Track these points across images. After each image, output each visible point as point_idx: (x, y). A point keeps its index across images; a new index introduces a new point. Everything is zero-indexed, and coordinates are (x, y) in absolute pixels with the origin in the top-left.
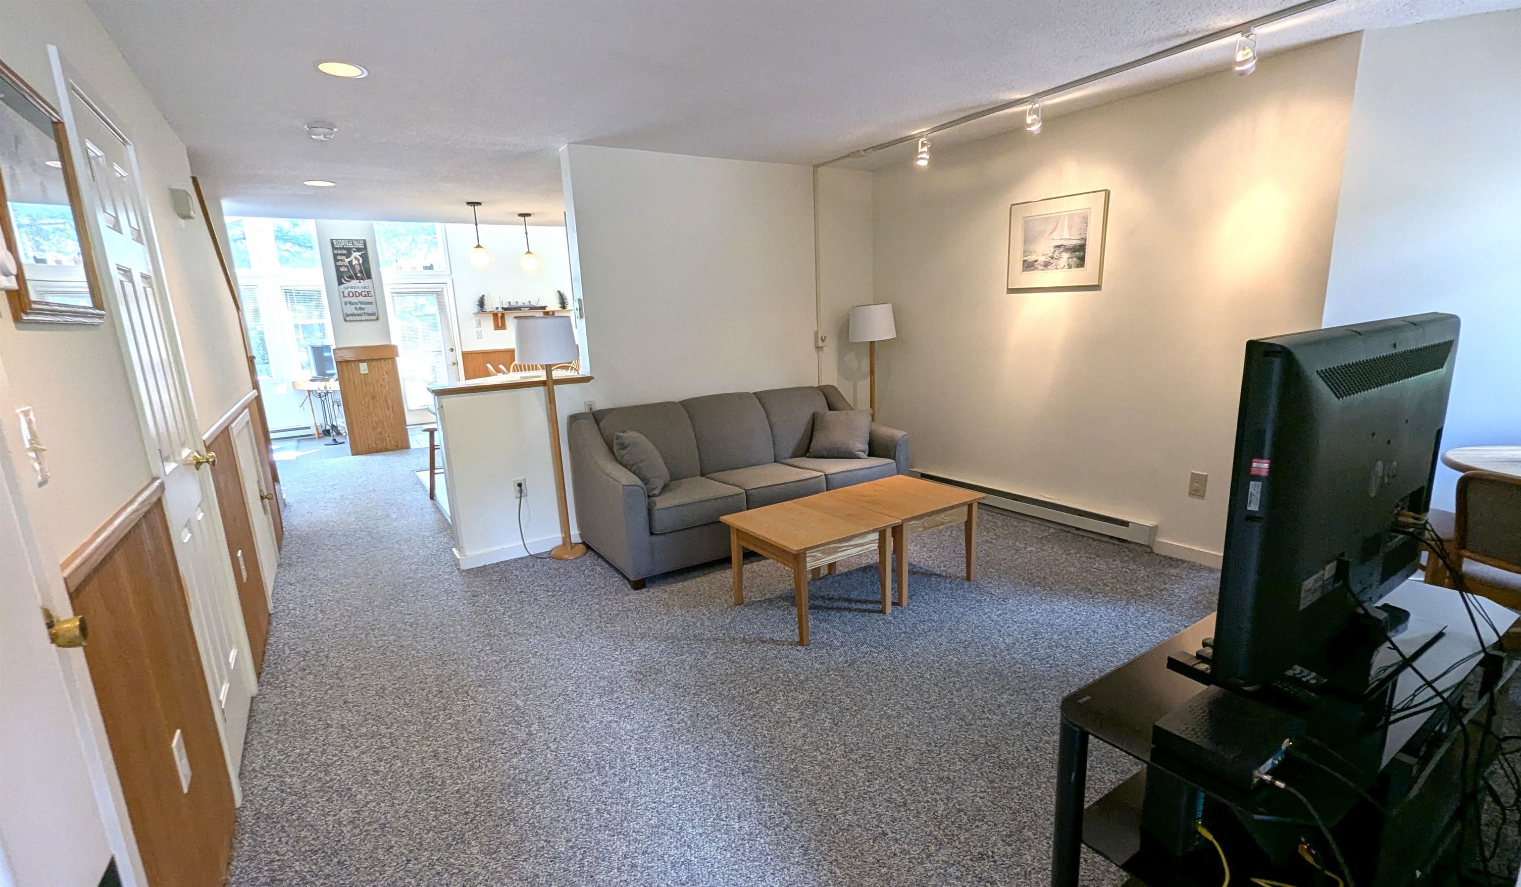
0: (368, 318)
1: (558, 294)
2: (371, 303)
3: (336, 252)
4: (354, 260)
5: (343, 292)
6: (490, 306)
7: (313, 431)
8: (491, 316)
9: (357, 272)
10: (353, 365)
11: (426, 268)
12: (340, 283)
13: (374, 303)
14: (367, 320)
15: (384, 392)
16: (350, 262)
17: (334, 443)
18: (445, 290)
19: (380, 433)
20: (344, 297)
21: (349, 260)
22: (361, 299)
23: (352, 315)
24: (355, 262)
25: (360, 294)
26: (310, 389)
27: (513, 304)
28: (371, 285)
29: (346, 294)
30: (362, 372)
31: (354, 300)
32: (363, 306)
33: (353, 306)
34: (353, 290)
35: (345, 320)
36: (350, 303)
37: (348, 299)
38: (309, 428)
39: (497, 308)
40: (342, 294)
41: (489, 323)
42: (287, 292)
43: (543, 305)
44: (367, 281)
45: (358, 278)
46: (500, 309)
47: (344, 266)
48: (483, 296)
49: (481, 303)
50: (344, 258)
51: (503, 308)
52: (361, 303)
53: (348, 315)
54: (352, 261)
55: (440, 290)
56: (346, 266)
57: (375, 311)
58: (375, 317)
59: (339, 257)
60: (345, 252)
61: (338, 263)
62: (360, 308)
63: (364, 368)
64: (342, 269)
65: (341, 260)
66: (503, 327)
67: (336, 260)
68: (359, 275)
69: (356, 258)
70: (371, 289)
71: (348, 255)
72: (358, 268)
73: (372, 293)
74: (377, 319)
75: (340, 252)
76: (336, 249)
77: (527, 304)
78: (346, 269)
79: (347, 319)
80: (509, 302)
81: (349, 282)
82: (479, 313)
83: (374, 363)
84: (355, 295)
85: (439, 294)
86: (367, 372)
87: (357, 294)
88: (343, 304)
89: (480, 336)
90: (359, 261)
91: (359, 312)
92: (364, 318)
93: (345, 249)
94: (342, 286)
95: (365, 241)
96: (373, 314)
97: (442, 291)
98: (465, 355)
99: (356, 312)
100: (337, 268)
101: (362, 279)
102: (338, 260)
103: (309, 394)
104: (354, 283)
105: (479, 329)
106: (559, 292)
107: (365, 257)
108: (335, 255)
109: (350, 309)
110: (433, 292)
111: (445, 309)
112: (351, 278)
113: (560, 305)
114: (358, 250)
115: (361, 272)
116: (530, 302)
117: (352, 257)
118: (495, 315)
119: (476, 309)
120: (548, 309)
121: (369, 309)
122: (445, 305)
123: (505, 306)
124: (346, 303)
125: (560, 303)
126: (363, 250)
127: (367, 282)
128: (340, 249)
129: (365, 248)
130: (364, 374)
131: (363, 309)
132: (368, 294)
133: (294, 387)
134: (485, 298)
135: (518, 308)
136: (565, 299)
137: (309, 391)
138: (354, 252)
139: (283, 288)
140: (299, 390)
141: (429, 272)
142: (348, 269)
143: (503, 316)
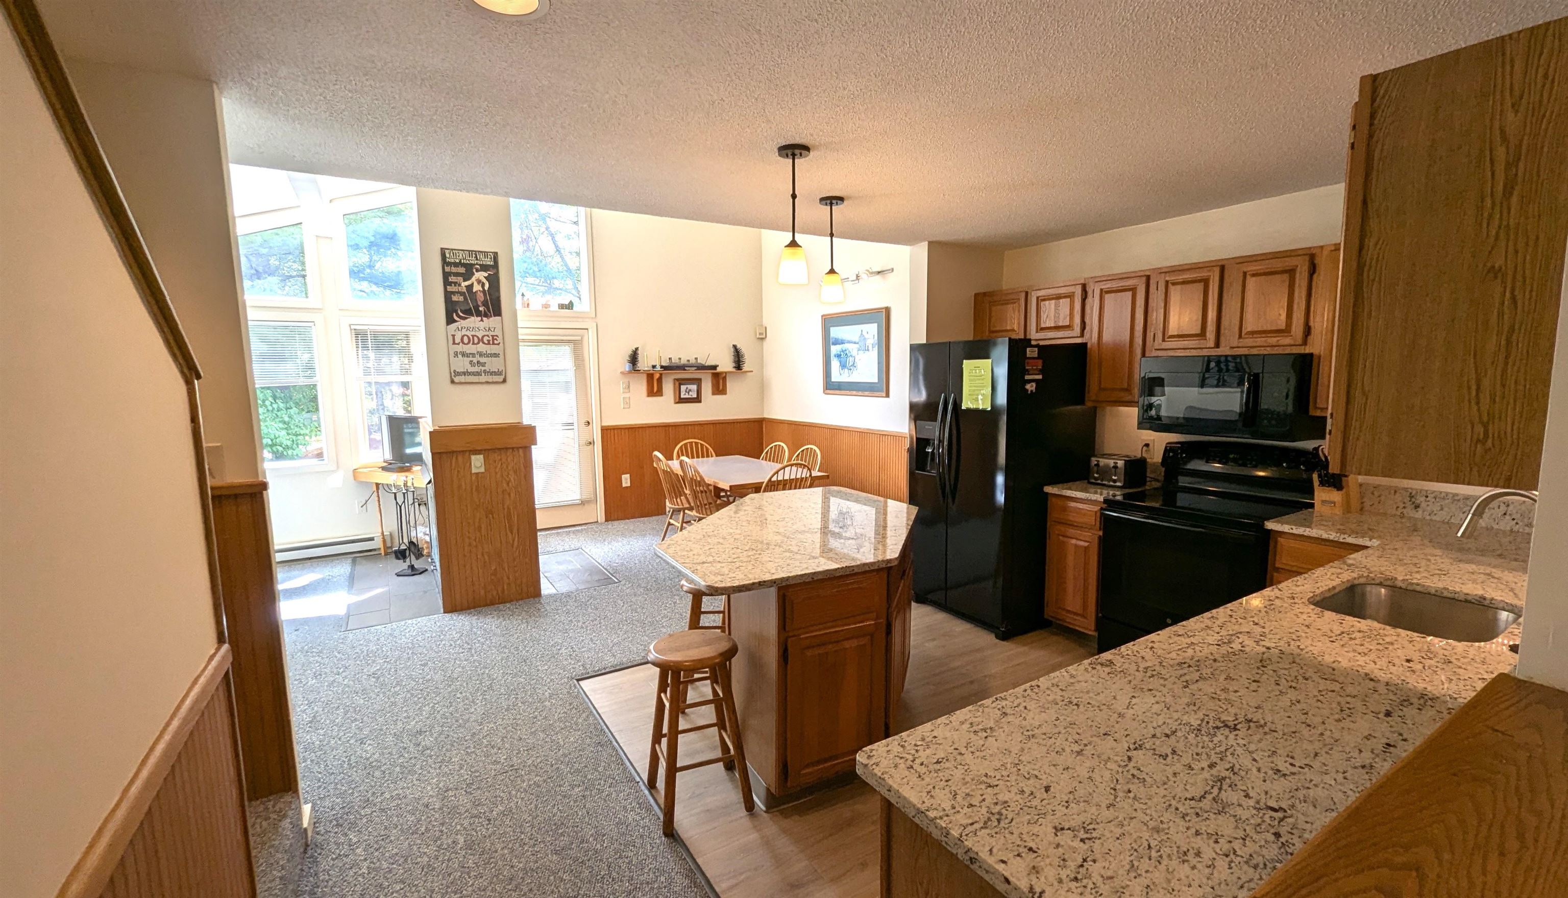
0: (490, 378)
1: (732, 350)
2: (496, 355)
3: (447, 269)
4: (475, 284)
5: (453, 336)
6: (644, 364)
7: (378, 544)
8: (645, 376)
9: (479, 303)
10: (460, 459)
11: (562, 306)
12: (450, 321)
13: (502, 356)
14: (487, 383)
15: (507, 502)
16: (470, 288)
17: (410, 571)
18: (585, 338)
19: (495, 573)
20: (454, 343)
21: (467, 283)
22: (481, 347)
23: (464, 373)
24: (477, 288)
25: (481, 340)
26: (379, 482)
27: (675, 360)
28: (499, 326)
29: (458, 340)
30: (474, 470)
31: (470, 349)
32: (482, 360)
33: (467, 360)
34: (469, 333)
35: (453, 382)
36: (464, 354)
37: (460, 348)
38: (372, 539)
39: (654, 367)
40: (451, 338)
41: (641, 386)
42: (360, 336)
43: (713, 364)
44: (493, 319)
45: (479, 314)
46: (658, 368)
47: (458, 292)
48: (637, 349)
49: (634, 358)
50: (460, 279)
51: (662, 367)
52: (481, 354)
53: (457, 374)
54: (472, 285)
55: (579, 338)
56: (462, 294)
57: (501, 368)
58: (501, 378)
59: (452, 279)
60: (462, 270)
61: (449, 288)
62: (478, 362)
63: (477, 463)
64: (455, 298)
65: (455, 283)
66: (659, 393)
67: (446, 283)
68: (481, 309)
69: (479, 281)
70: (498, 332)
71: (467, 276)
72: (480, 297)
73: (500, 340)
74: (504, 381)
75: (454, 270)
76: (449, 264)
77: (693, 361)
78: (461, 299)
79: (457, 379)
80: (670, 359)
81: (465, 319)
82: (630, 372)
83: (496, 456)
84: (472, 340)
85: (577, 346)
86: (482, 470)
87: (476, 340)
88: (452, 354)
89: (627, 404)
90: (483, 285)
91: (476, 369)
92: (483, 378)
93: (464, 265)
94: (453, 326)
95: (496, 255)
96: (498, 373)
97: (582, 340)
98: (605, 430)
99: (471, 369)
100: (448, 295)
101: (486, 315)
102: (450, 284)
103: (378, 488)
104: (474, 321)
105: (627, 395)
106: (735, 346)
107: (494, 281)
108: (446, 276)
109: (462, 364)
110: (569, 341)
111: (584, 365)
112: (468, 313)
113: (734, 365)
114: (484, 268)
115: (485, 304)
116: (696, 359)
117: (474, 279)
118: (650, 376)
119: (627, 367)
120: (719, 370)
121: (493, 364)
122: (583, 360)
123: (663, 364)
124: (456, 354)
125: (735, 362)
126: (492, 268)
127: (493, 321)
128: (456, 265)
129: (496, 266)
130: (477, 474)
131: (483, 364)
132: (493, 341)
133: (355, 478)
134: (639, 352)
135: (682, 368)
136: (743, 357)
137: (377, 485)
138: (477, 270)
139: (353, 327)
140: (362, 482)
141: (566, 312)
142: (465, 298)
143: (660, 380)
